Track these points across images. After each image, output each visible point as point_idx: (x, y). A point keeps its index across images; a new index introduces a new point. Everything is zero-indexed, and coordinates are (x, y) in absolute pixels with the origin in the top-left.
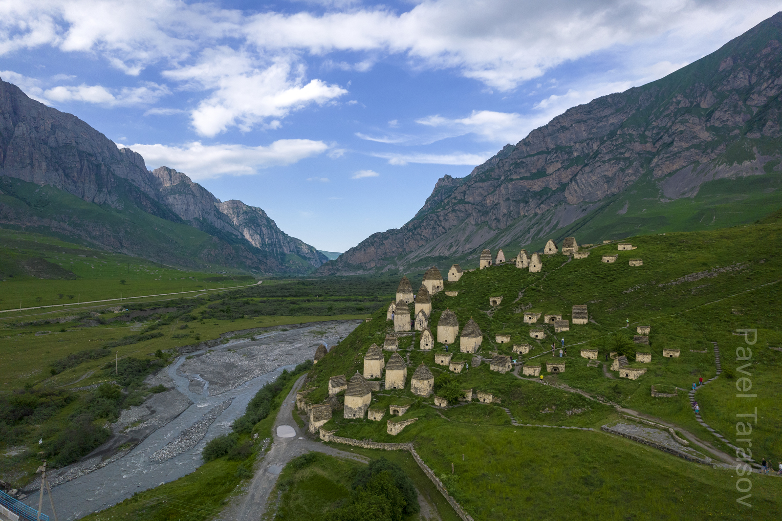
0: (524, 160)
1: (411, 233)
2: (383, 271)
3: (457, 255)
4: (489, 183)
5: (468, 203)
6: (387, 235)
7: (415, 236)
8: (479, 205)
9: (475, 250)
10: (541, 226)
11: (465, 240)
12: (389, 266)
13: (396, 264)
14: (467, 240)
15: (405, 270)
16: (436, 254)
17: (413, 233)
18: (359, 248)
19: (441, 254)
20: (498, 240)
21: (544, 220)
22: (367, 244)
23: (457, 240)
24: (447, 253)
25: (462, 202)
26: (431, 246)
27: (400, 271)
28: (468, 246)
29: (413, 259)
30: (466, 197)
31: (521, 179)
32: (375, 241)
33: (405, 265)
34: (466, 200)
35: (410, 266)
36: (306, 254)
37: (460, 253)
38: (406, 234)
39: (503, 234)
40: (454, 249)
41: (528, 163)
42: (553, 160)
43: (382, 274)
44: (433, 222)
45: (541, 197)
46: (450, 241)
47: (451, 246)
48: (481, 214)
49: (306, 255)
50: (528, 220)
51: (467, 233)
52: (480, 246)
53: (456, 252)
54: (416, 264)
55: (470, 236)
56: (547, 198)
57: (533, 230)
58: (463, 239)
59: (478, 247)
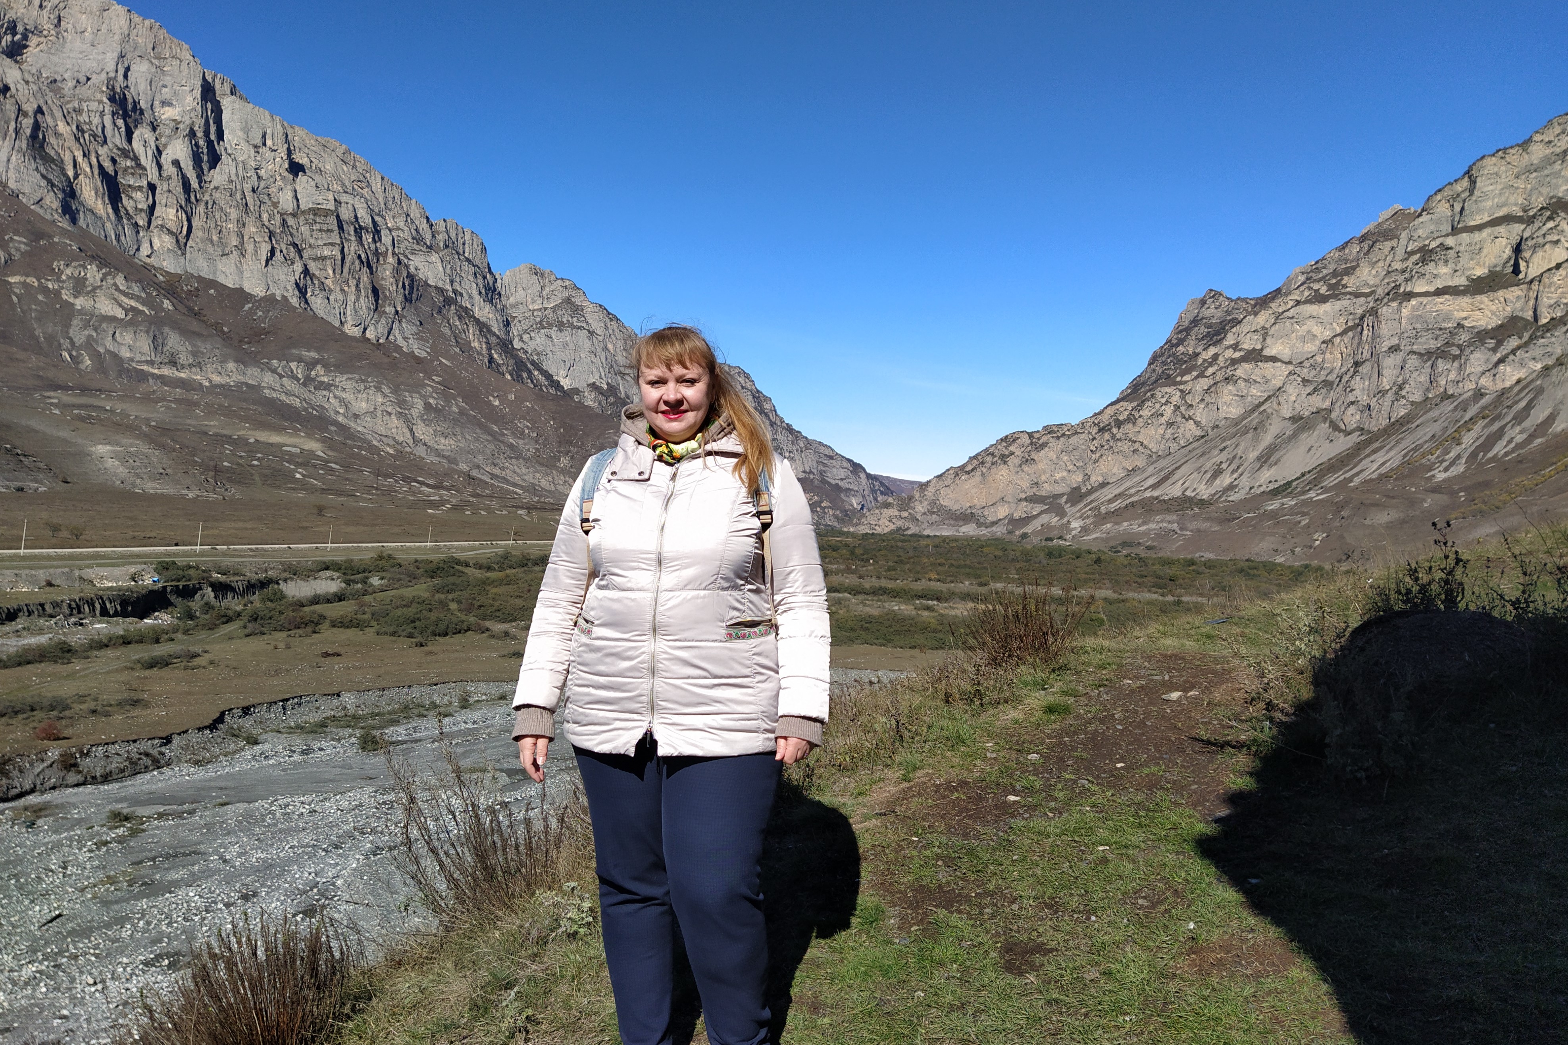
0: (1450, 241)
1: (1107, 436)
2: (1029, 529)
3: (1234, 497)
4: (1338, 305)
5: (1274, 359)
6: (1044, 439)
7: (1119, 444)
8: (1307, 364)
9: (1289, 484)
10: (1496, 426)
11: (1258, 459)
12: (1045, 519)
13: (1061, 513)
14: (1266, 459)
15: (1085, 530)
16: (1174, 490)
17: (1113, 436)
18: (969, 468)
19: (1188, 493)
20: (1361, 460)
21: (1510, 407)
22: (989, 459)
23: (1234, 457)
24: (1205, 492)
25: (1255, 356)
26: (1161, 470)
27: (1074, 533)
28: (1266, 475)
29: (1110, 501)
30: (1269, 341)
31: (1439, 292)
32: (1012, 454)
33: (1088, 517)
34: (1267, 352)
35: (1102, 518)
36: (842, 479)
37: (1243, 492)
38: (1094, 439)
39: (1376, 445)
40: (1226, 480)
41: (1462, 249)
42: (1541, 240)
43: (1024, 536)
44: (1168, 410)
45: (1499, 343)
46: (1218, 460)
47: (1218, 472)
48: (1309, 389)
49: (841, 483)
50: (1456, 408)
51: (1267, 439)
52: (1303, 475)
53: (1231, 487)
54: (1116, 515)
55: (1272, 449)
56: (1519, 348)
57: (1473, 434)
58: (1253, 455)
59: (1297, 479)
